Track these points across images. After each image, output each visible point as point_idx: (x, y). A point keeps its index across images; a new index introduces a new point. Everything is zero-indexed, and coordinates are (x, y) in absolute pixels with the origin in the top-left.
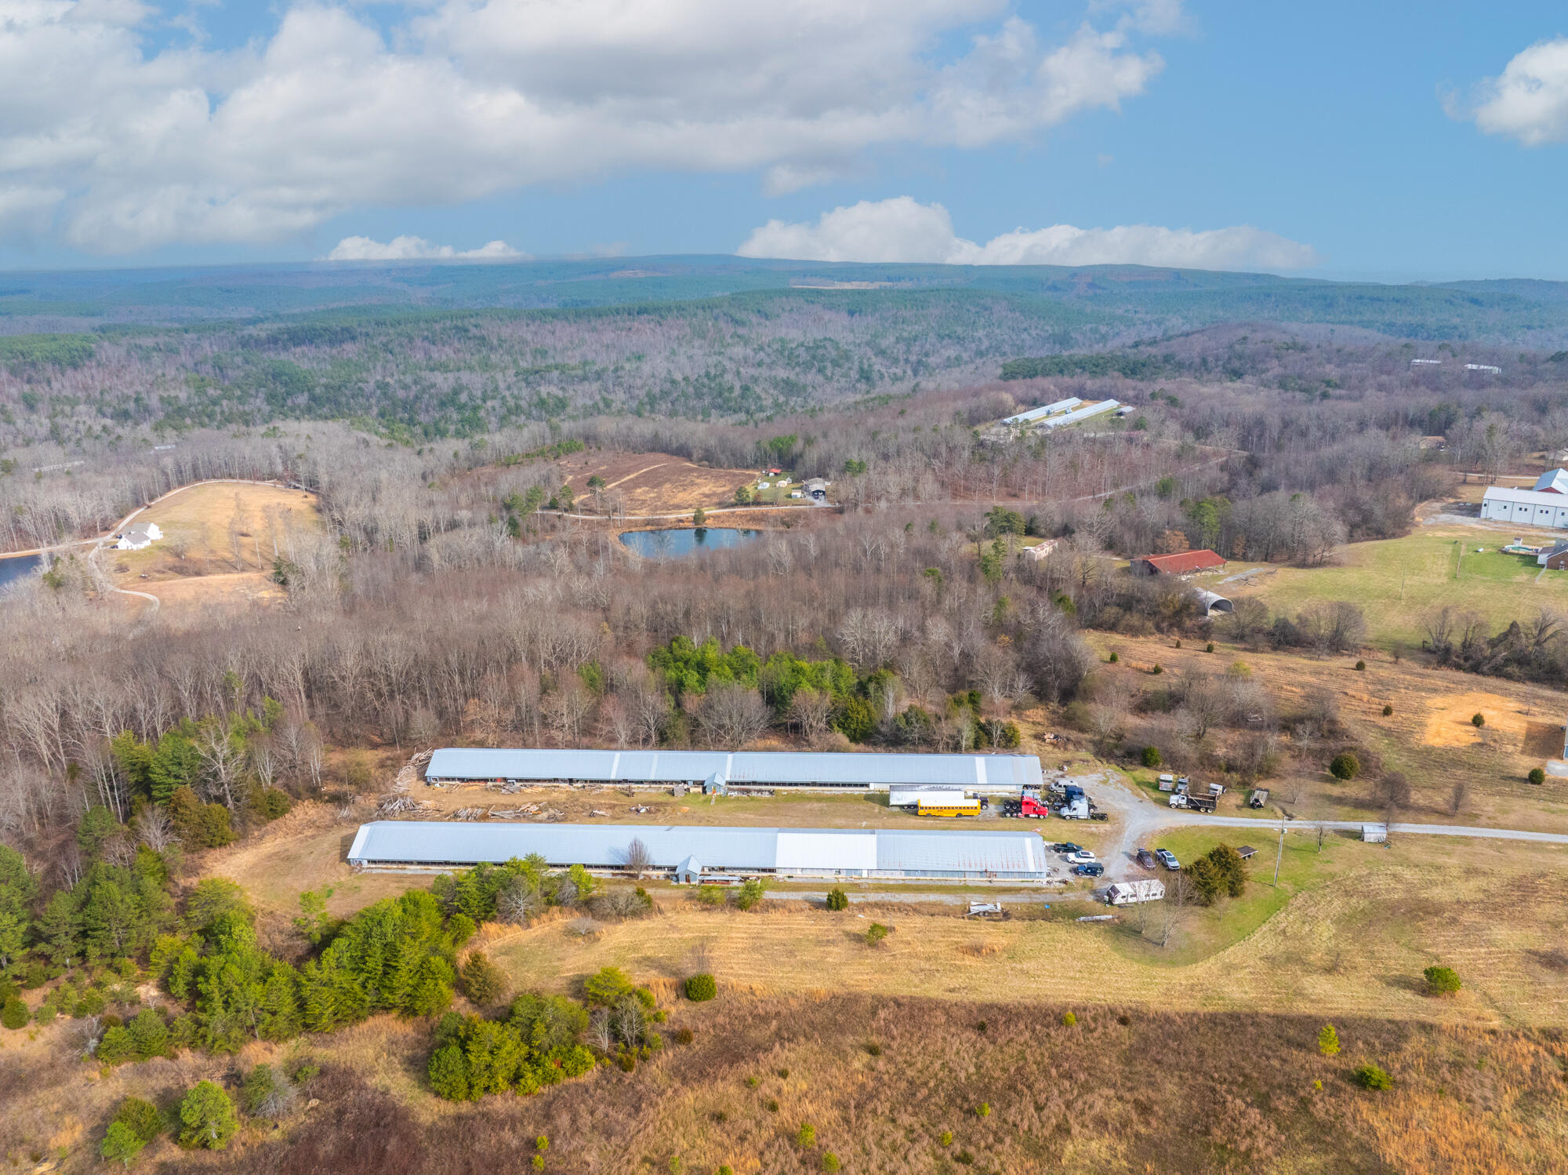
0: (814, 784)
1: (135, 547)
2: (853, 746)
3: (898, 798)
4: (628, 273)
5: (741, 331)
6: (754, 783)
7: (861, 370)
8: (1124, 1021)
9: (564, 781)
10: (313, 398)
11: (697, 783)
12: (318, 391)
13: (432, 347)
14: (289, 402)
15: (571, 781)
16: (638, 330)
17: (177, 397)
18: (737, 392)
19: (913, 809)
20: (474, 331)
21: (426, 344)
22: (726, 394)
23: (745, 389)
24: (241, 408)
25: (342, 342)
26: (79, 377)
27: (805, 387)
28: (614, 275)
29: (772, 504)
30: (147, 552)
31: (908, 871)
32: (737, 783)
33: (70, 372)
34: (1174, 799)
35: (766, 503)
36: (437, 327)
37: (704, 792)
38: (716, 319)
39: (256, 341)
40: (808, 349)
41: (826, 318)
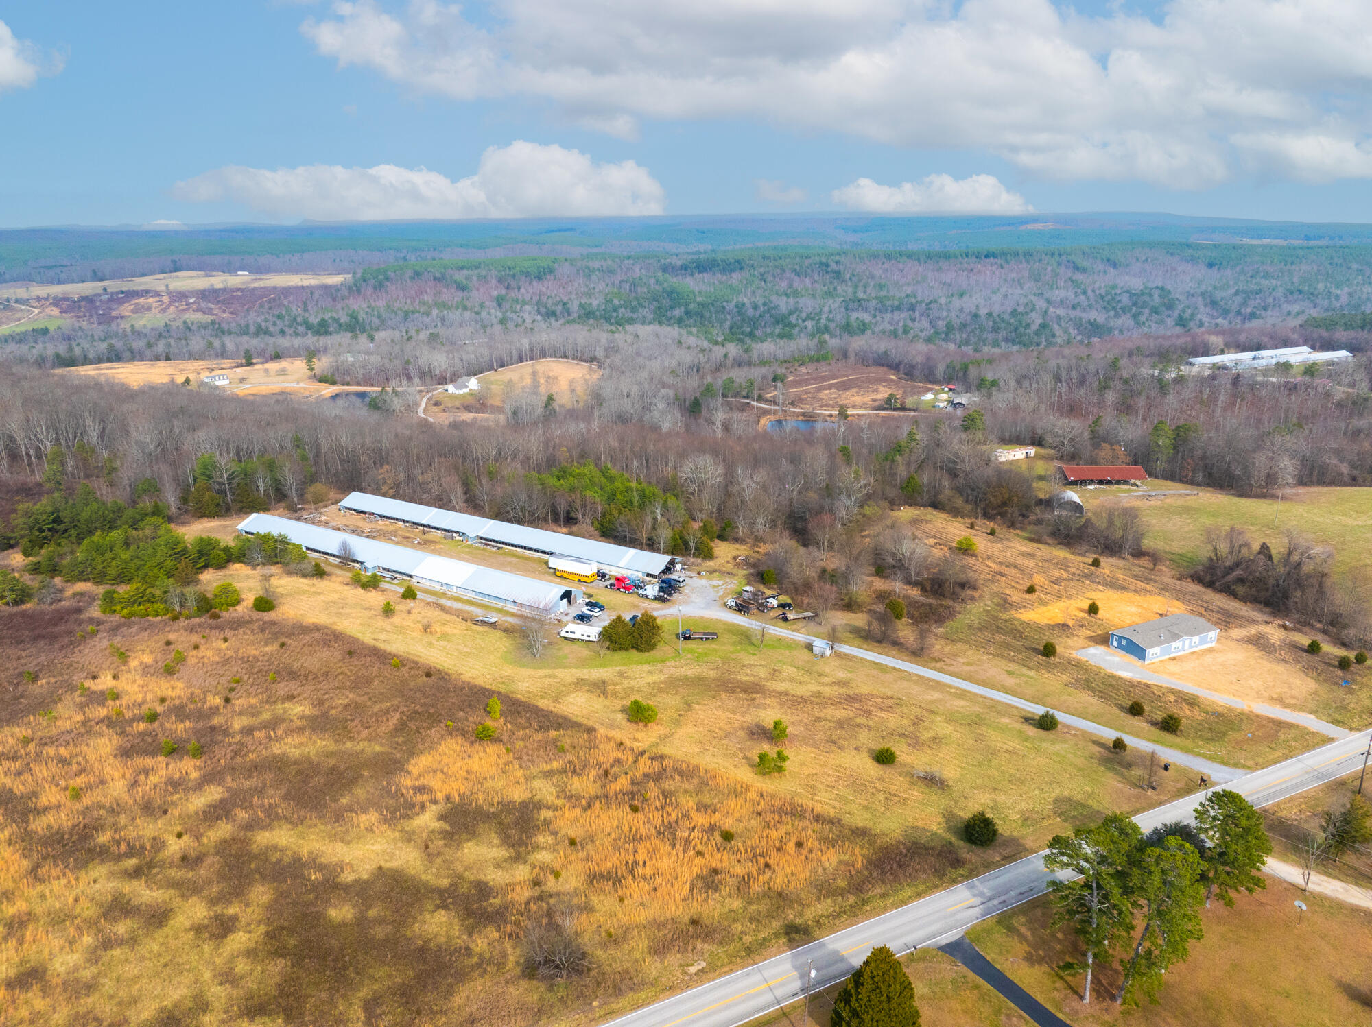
1: (457, 392)
4: (1039, 226)
5: (1079, 277)
6: (493, 541)
7: (1180, 318)
10: (687, 313)
12: (691, 306)
13: (797, 279)
14: (669, 313)
16: (979, 272)
17: (590, 304)
18: (1034, 327)
20: (834, 267)
21: (793, 275)
22: (1022, 330)
23: (1043, 326)
24: (631, 315)
25: (732, 271)
26: (540, 286)
27: (1110, 330)
28: (1023, 227)
30: (464, 396)
32: (484, 539)
33: (535, 283)
34: (729, 601)
36: (807, 262)
37: (463, 540)
38: (1059, 264)
39: (673, 268)
40: (1132, 295)
41: (1180, 269)
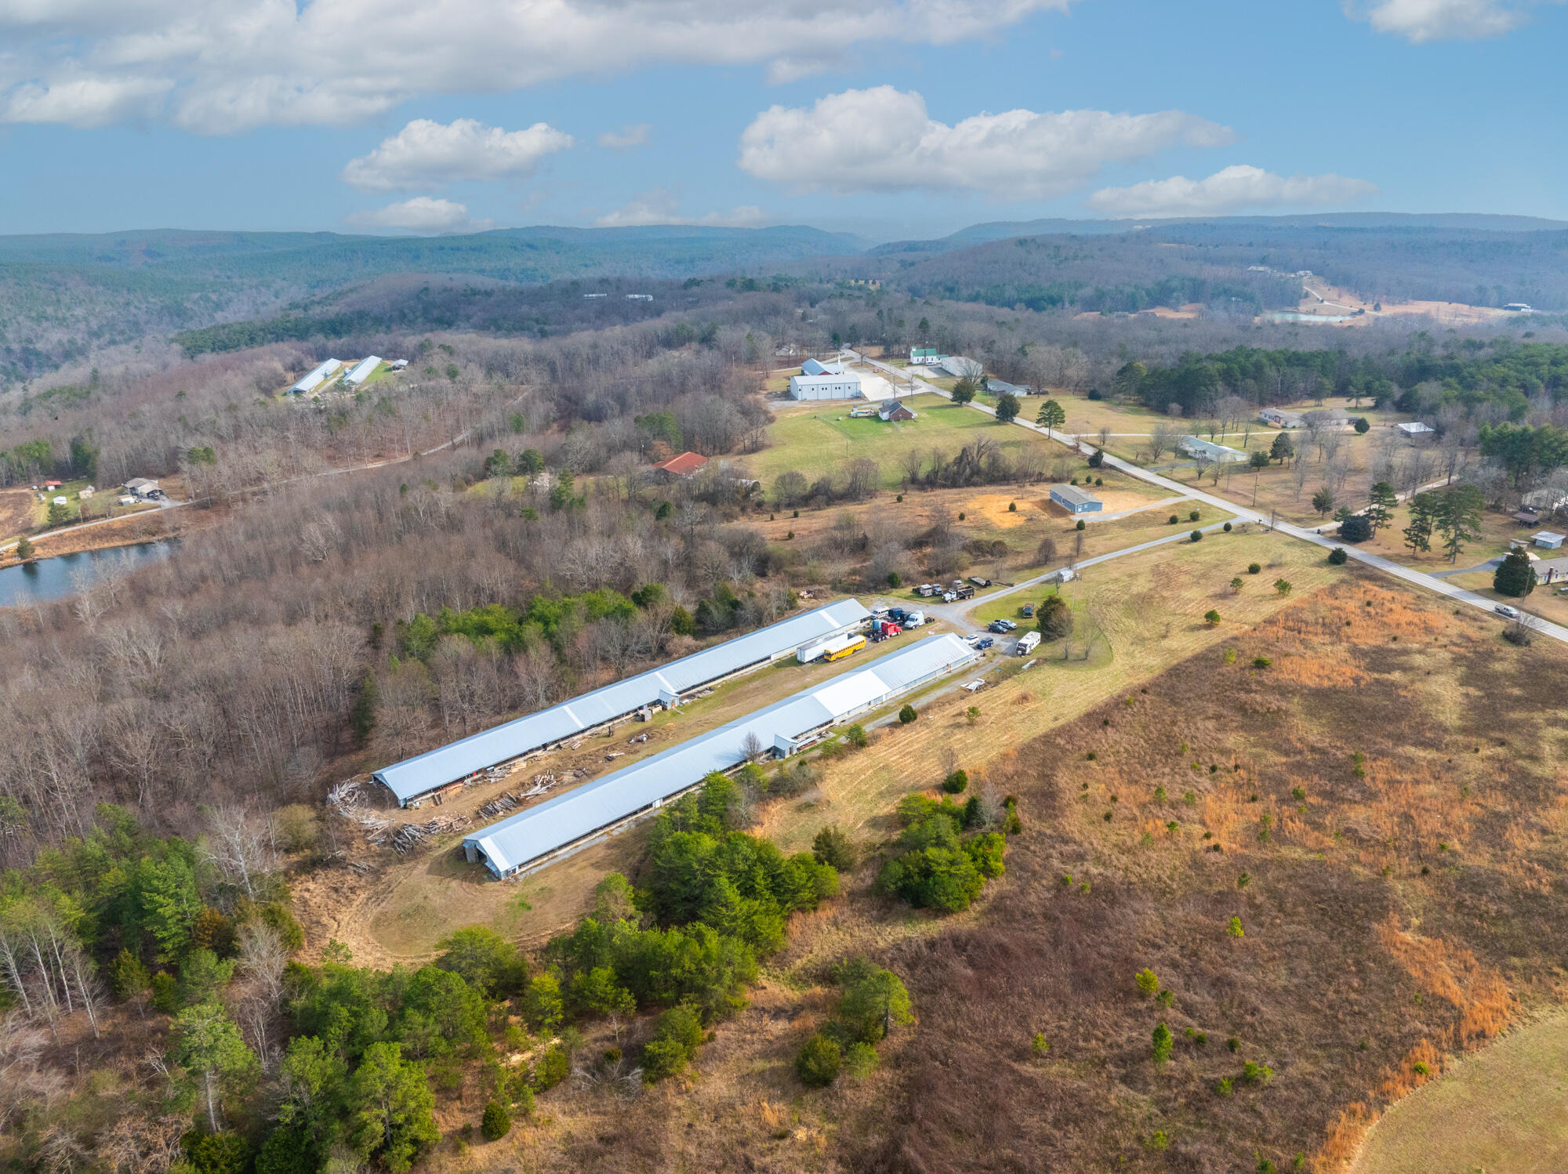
0: (735, 671)
2: (702, 643)
3: (810, 655)
6: (694, 687)
8: (1144, 691)
9: (538, 749)
11: (654, 704)
15: (545, 746)
19: (824, 659)
29: (104, 516)
31: (907, 685)
32: (683, 692)
34: (948, 596)
35: (95, 518)
37: (664, 708)
